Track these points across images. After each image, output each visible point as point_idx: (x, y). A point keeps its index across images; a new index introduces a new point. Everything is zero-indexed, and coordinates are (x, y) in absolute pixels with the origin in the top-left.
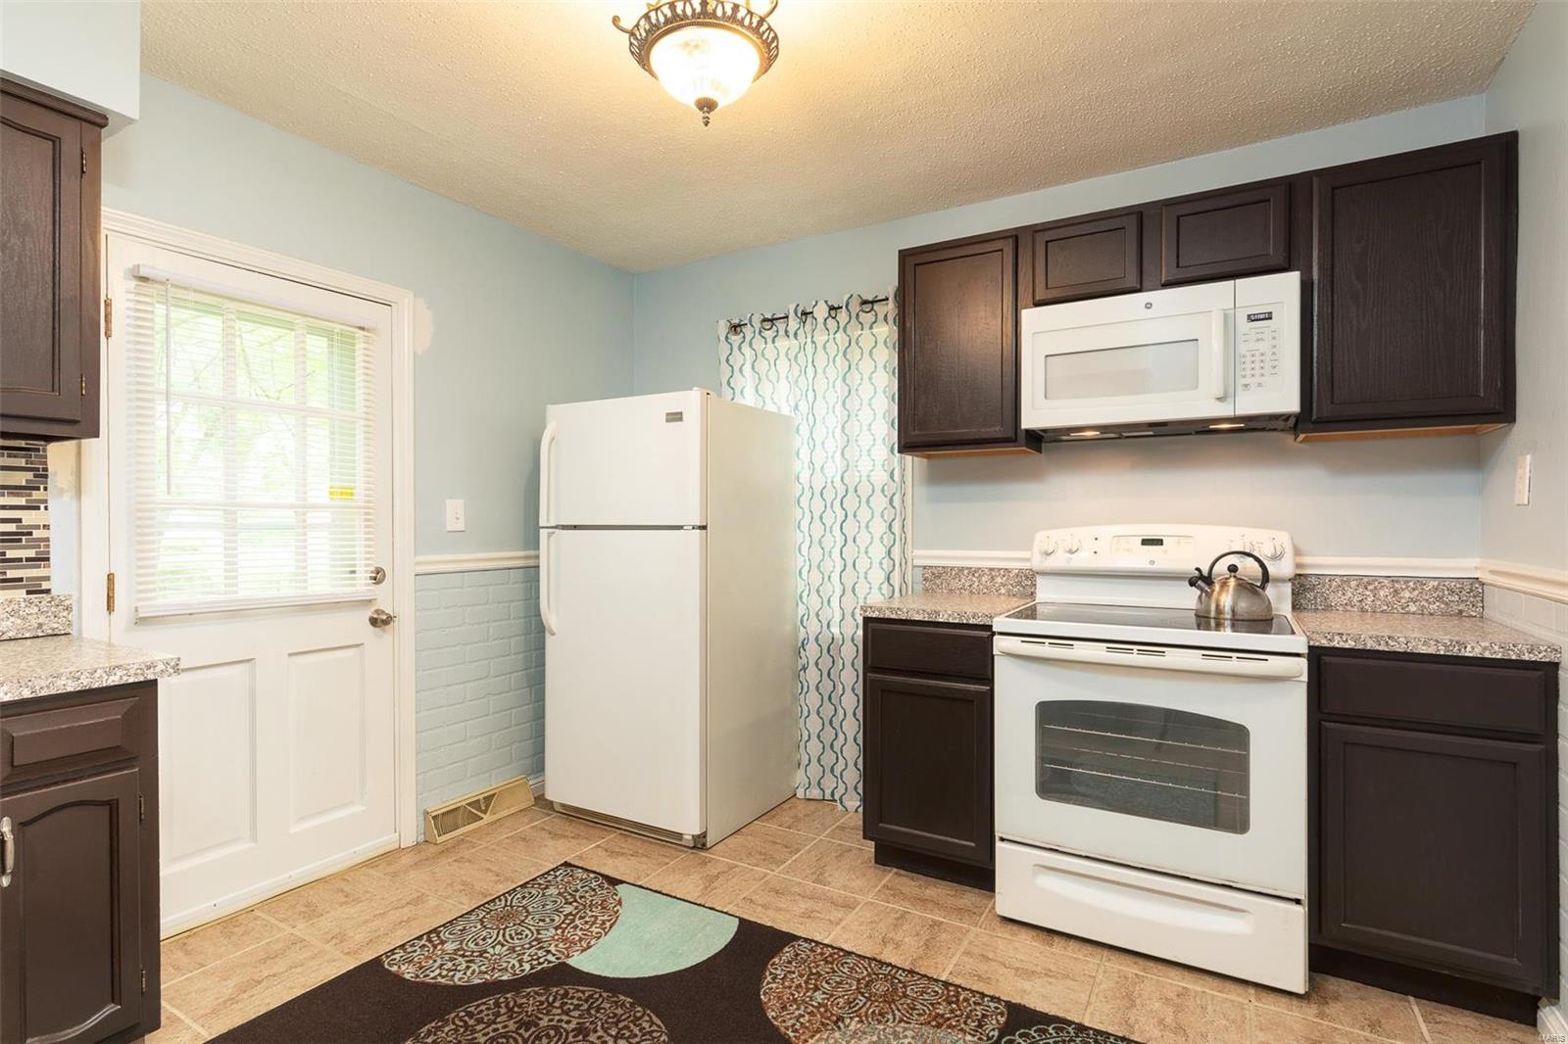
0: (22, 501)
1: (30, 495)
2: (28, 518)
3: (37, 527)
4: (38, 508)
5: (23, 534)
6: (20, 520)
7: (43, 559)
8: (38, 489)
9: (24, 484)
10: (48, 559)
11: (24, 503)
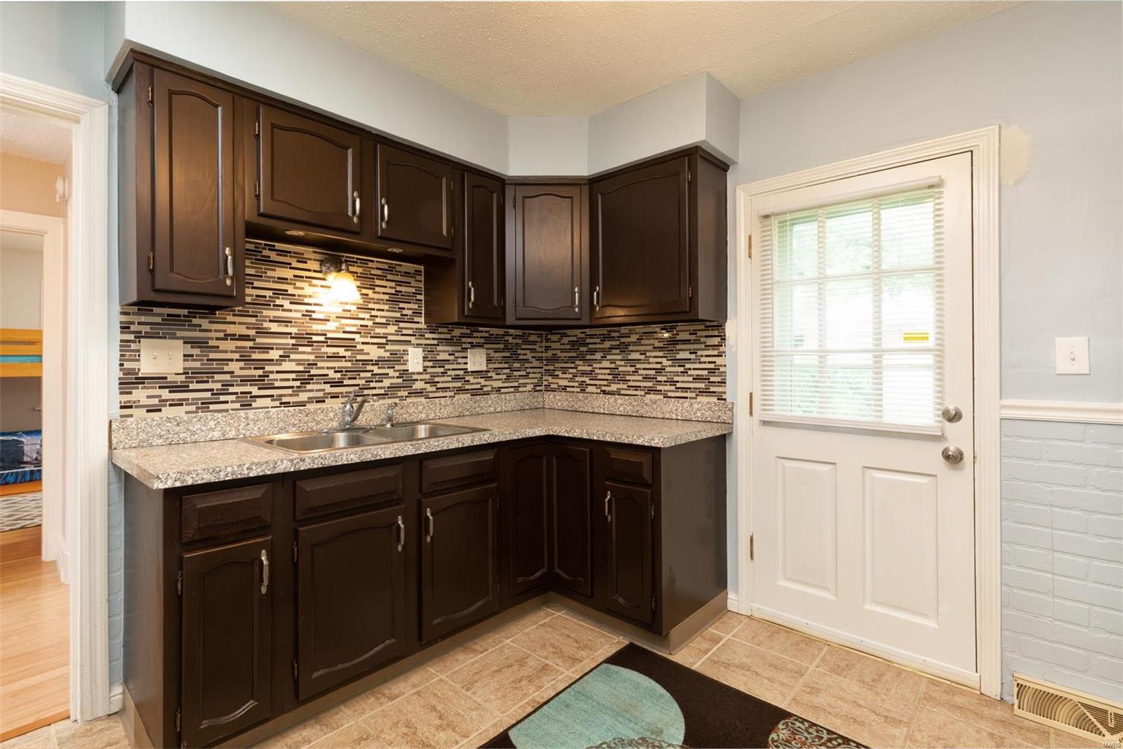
0: (716, 353)
1: (719, 349)
2: (719, 361)
3: (721, 366)
4: (722, 356)
5: (716, 369)
6: (715, 362)
7: (723, 382)
8: (722, 346)
9: (717, 344)
10: (725, 383)
11: (717, 354)
